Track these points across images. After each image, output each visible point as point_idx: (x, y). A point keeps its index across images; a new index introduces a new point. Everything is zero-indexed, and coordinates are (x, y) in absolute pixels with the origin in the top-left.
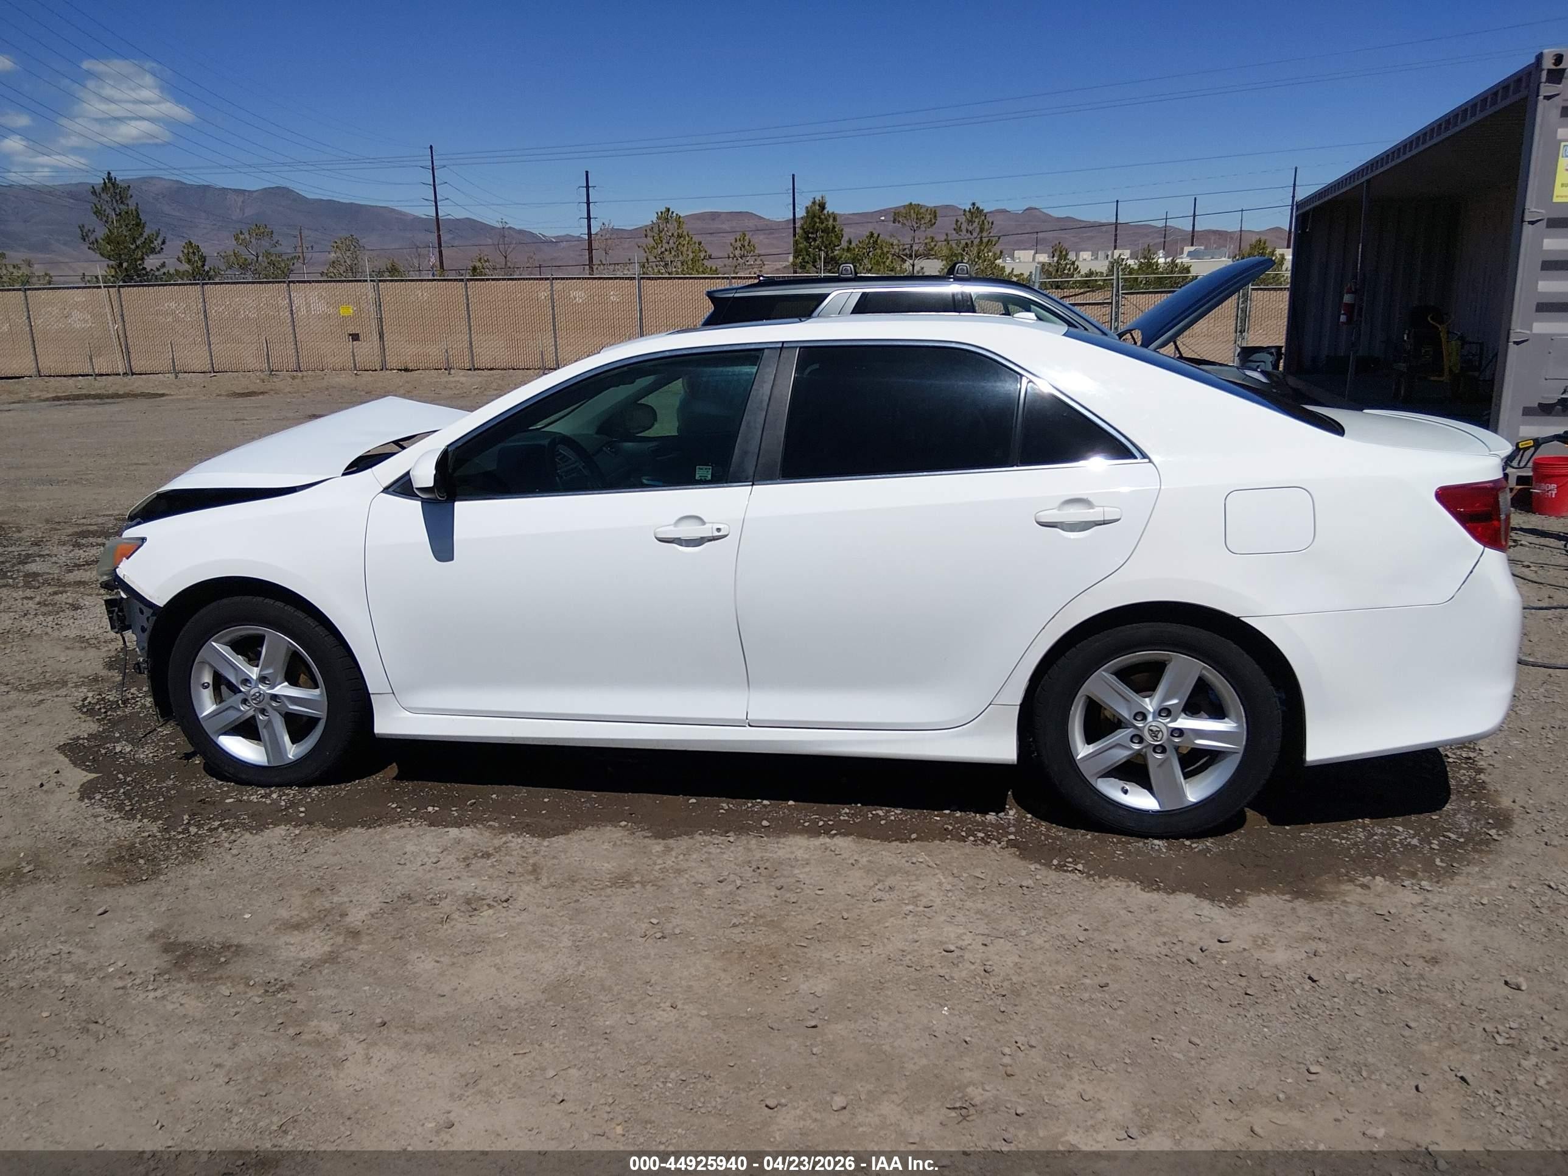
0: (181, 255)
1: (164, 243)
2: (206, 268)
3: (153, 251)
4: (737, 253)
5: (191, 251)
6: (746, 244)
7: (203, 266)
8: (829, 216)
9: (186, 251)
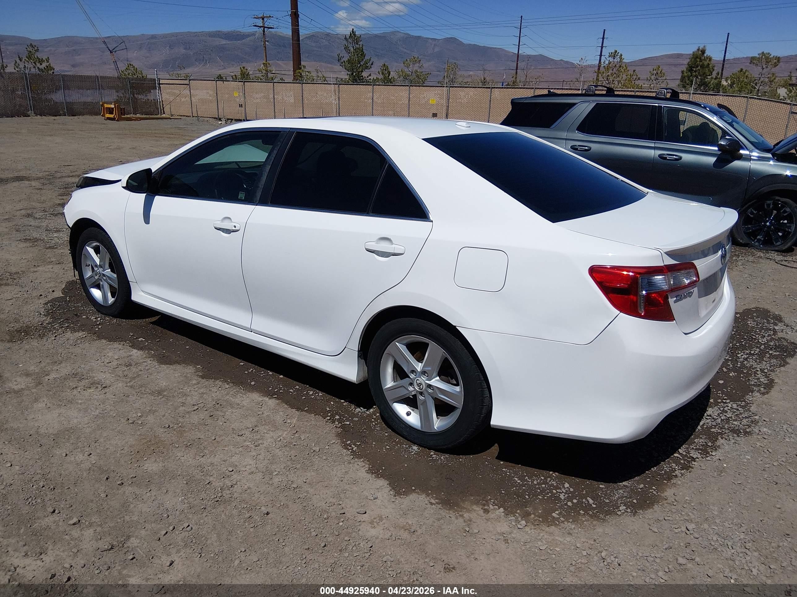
0: (380, 70)
1: (372, 64)
2: (390, 77)
3: (367, 68)
4: (653, 77)
5: (384, 68)
6: (659, 72)
7: (389, 76)
8: (707, 58)
9: (382, 69)
